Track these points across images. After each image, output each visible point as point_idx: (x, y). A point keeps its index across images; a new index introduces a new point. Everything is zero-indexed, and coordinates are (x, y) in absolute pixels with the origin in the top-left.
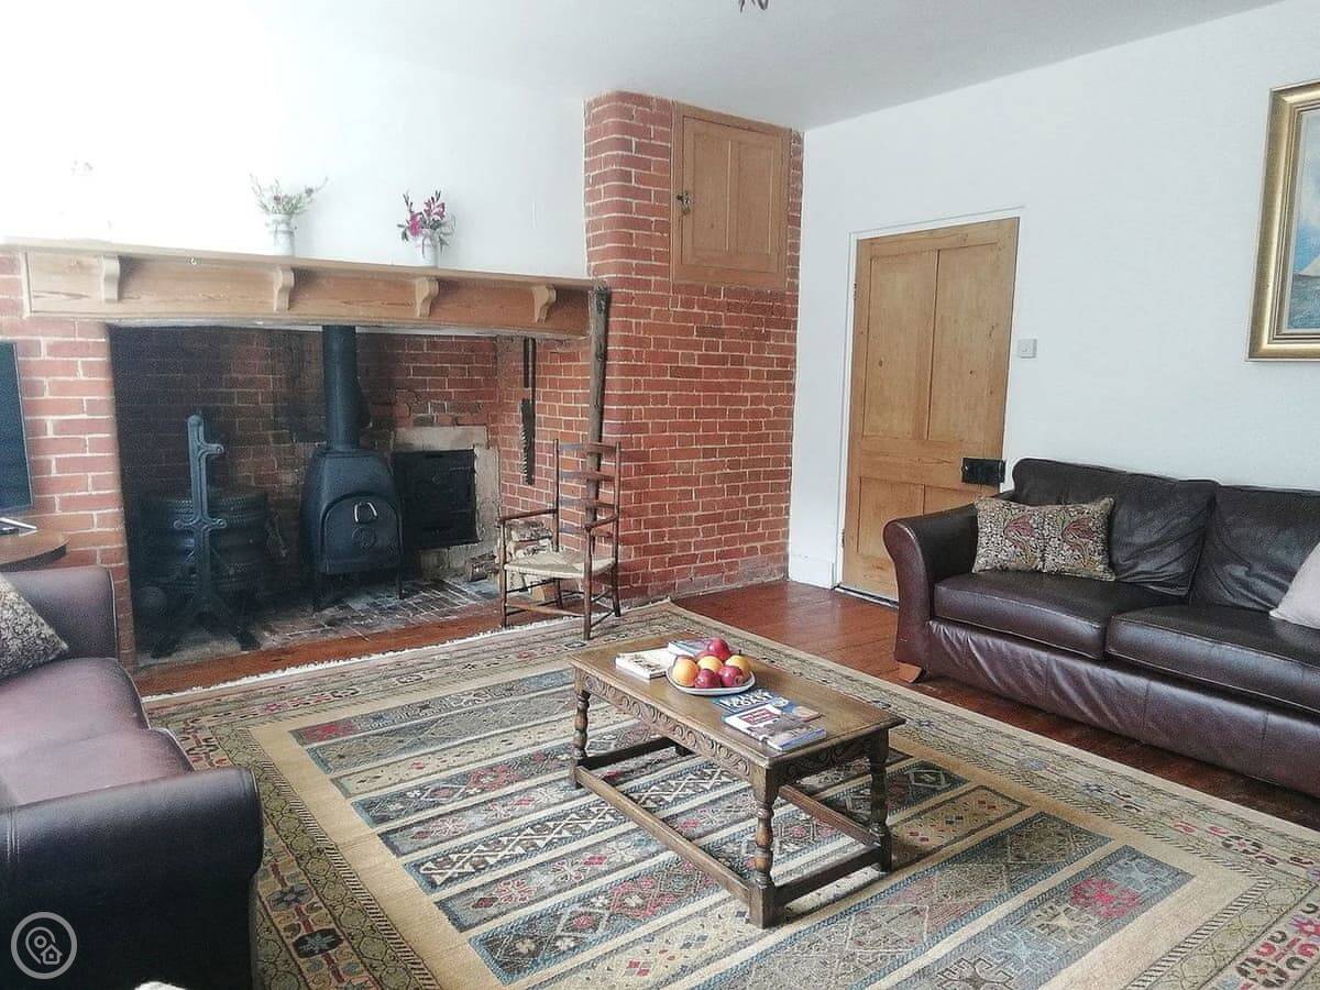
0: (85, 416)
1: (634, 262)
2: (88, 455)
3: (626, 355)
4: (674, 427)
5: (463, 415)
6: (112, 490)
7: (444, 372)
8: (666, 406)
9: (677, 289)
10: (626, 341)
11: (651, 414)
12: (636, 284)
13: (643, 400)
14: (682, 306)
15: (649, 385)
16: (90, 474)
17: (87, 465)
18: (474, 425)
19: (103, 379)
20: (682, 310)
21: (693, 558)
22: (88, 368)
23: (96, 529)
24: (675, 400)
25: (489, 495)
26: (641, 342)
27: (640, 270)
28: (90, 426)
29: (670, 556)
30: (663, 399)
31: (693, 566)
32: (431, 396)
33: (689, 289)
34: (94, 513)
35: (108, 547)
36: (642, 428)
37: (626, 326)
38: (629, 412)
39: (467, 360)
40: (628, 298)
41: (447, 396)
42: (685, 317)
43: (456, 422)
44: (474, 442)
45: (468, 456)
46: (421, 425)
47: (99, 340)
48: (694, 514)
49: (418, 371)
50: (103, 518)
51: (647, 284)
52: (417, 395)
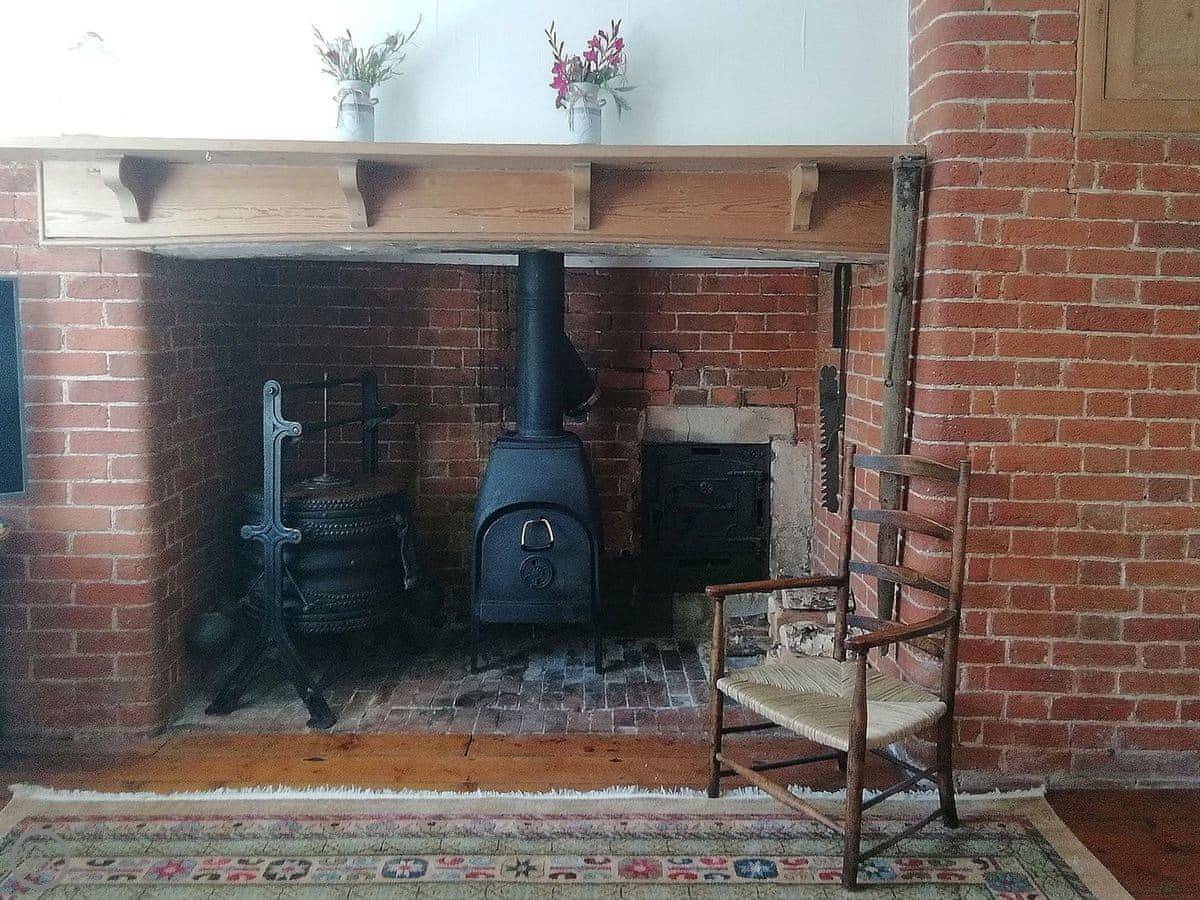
0: (108, 378)
1: (985, 102)
2: (109, 429)
3: (958, 286)
4: (1075, 432)
5: (754, 389)
6: (136, 479)
7: (729, 323)
8: (1058, 388)
9: (1089, 151)
10: (959, 257)
11: (1013, 402)
12: (987, 146)
13: (998, 374)
14: (1105, 183)
15: (1011, 346)
16: (111, 456)
17: (108, 443)
18: (774, 406)
19: (130, 329)
20: (1103, 191)
21: (1120, 709)
22: (116, 314)
23: (113, 531)
24: (1079, 376)
25: (793, 518)
26: (997, 259)
27: (995, 116)
28: (113, 391)
29: (1058, 695)
30: (1050, 374)
31: (1118, 724)
32: (703, 360)
33: (1123, 149)
34: (113, 509)
35: (127, 556)
36: (993, 431)
37: (961, 229)
38: (964, 397)
39: (769, 305)
40: (966, 174)
41: (732, 361)
42: (1108, 206)
43: (743, 401)
44: (772, 432)
45: (760, 455)
46: (686, 403)
47: (131, 275)
48: (1124, 616)
49: (687, 322)
50: (122, 515)
51: (1015, 145)
52: (683, 357)
